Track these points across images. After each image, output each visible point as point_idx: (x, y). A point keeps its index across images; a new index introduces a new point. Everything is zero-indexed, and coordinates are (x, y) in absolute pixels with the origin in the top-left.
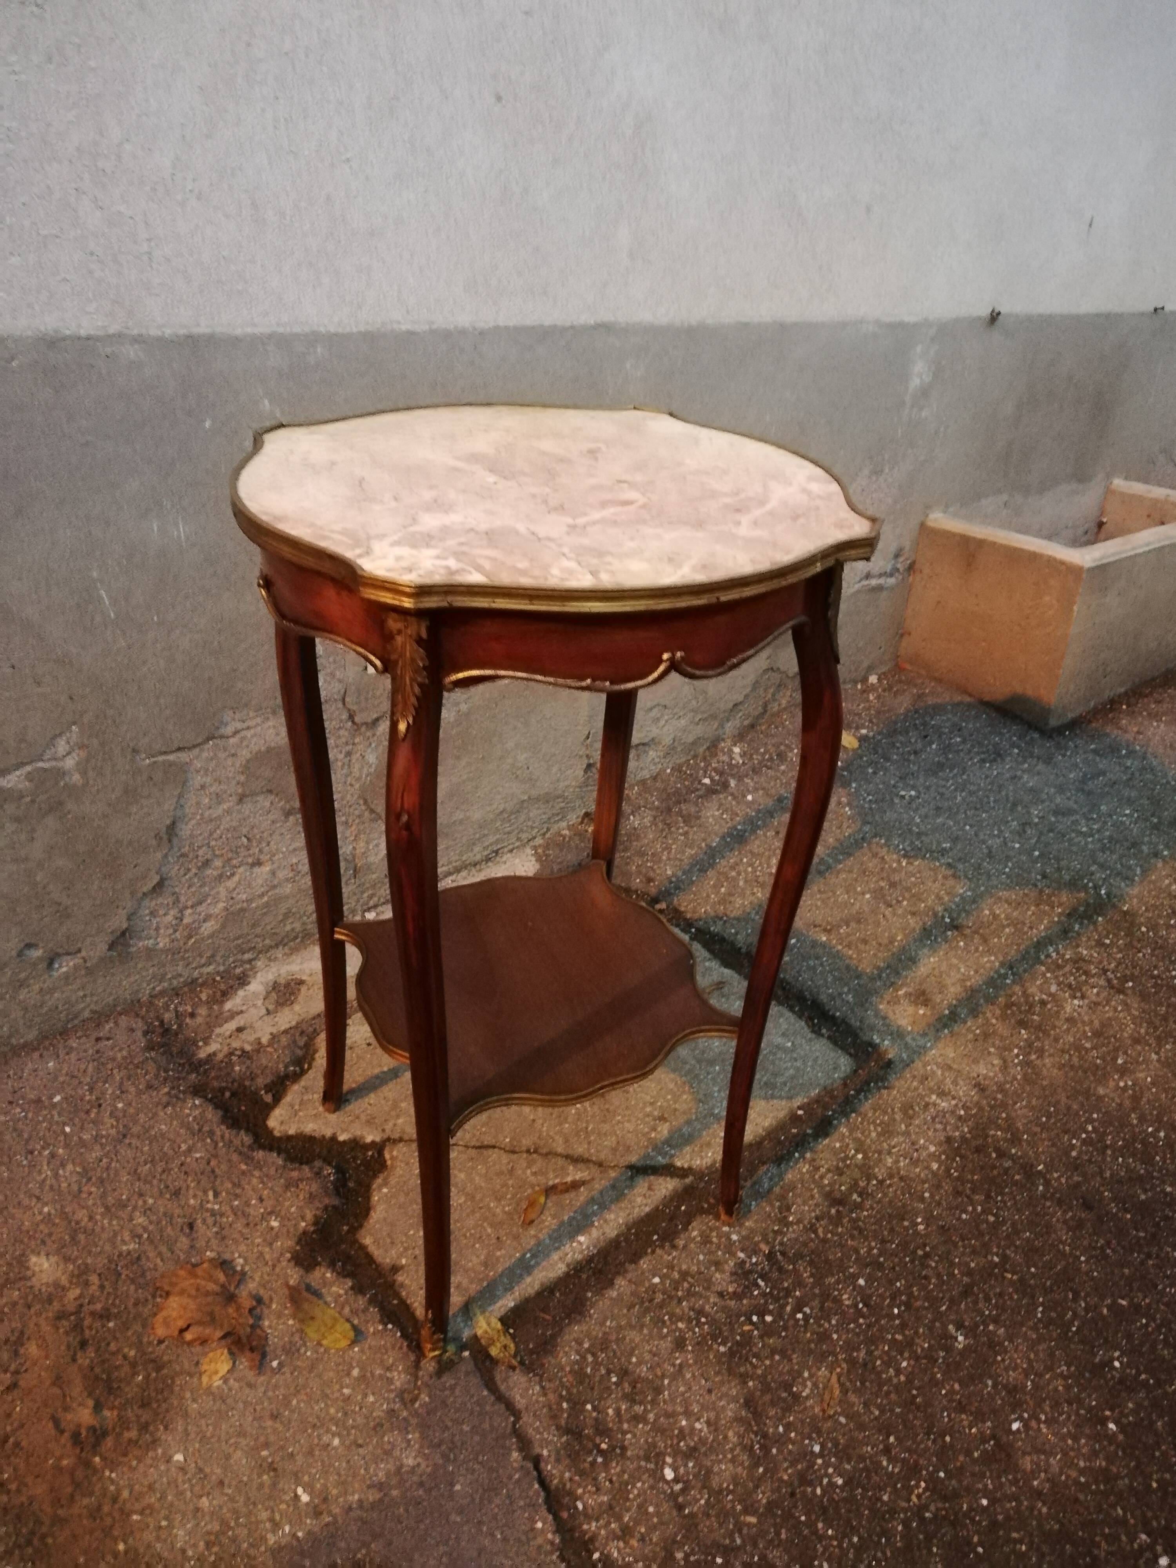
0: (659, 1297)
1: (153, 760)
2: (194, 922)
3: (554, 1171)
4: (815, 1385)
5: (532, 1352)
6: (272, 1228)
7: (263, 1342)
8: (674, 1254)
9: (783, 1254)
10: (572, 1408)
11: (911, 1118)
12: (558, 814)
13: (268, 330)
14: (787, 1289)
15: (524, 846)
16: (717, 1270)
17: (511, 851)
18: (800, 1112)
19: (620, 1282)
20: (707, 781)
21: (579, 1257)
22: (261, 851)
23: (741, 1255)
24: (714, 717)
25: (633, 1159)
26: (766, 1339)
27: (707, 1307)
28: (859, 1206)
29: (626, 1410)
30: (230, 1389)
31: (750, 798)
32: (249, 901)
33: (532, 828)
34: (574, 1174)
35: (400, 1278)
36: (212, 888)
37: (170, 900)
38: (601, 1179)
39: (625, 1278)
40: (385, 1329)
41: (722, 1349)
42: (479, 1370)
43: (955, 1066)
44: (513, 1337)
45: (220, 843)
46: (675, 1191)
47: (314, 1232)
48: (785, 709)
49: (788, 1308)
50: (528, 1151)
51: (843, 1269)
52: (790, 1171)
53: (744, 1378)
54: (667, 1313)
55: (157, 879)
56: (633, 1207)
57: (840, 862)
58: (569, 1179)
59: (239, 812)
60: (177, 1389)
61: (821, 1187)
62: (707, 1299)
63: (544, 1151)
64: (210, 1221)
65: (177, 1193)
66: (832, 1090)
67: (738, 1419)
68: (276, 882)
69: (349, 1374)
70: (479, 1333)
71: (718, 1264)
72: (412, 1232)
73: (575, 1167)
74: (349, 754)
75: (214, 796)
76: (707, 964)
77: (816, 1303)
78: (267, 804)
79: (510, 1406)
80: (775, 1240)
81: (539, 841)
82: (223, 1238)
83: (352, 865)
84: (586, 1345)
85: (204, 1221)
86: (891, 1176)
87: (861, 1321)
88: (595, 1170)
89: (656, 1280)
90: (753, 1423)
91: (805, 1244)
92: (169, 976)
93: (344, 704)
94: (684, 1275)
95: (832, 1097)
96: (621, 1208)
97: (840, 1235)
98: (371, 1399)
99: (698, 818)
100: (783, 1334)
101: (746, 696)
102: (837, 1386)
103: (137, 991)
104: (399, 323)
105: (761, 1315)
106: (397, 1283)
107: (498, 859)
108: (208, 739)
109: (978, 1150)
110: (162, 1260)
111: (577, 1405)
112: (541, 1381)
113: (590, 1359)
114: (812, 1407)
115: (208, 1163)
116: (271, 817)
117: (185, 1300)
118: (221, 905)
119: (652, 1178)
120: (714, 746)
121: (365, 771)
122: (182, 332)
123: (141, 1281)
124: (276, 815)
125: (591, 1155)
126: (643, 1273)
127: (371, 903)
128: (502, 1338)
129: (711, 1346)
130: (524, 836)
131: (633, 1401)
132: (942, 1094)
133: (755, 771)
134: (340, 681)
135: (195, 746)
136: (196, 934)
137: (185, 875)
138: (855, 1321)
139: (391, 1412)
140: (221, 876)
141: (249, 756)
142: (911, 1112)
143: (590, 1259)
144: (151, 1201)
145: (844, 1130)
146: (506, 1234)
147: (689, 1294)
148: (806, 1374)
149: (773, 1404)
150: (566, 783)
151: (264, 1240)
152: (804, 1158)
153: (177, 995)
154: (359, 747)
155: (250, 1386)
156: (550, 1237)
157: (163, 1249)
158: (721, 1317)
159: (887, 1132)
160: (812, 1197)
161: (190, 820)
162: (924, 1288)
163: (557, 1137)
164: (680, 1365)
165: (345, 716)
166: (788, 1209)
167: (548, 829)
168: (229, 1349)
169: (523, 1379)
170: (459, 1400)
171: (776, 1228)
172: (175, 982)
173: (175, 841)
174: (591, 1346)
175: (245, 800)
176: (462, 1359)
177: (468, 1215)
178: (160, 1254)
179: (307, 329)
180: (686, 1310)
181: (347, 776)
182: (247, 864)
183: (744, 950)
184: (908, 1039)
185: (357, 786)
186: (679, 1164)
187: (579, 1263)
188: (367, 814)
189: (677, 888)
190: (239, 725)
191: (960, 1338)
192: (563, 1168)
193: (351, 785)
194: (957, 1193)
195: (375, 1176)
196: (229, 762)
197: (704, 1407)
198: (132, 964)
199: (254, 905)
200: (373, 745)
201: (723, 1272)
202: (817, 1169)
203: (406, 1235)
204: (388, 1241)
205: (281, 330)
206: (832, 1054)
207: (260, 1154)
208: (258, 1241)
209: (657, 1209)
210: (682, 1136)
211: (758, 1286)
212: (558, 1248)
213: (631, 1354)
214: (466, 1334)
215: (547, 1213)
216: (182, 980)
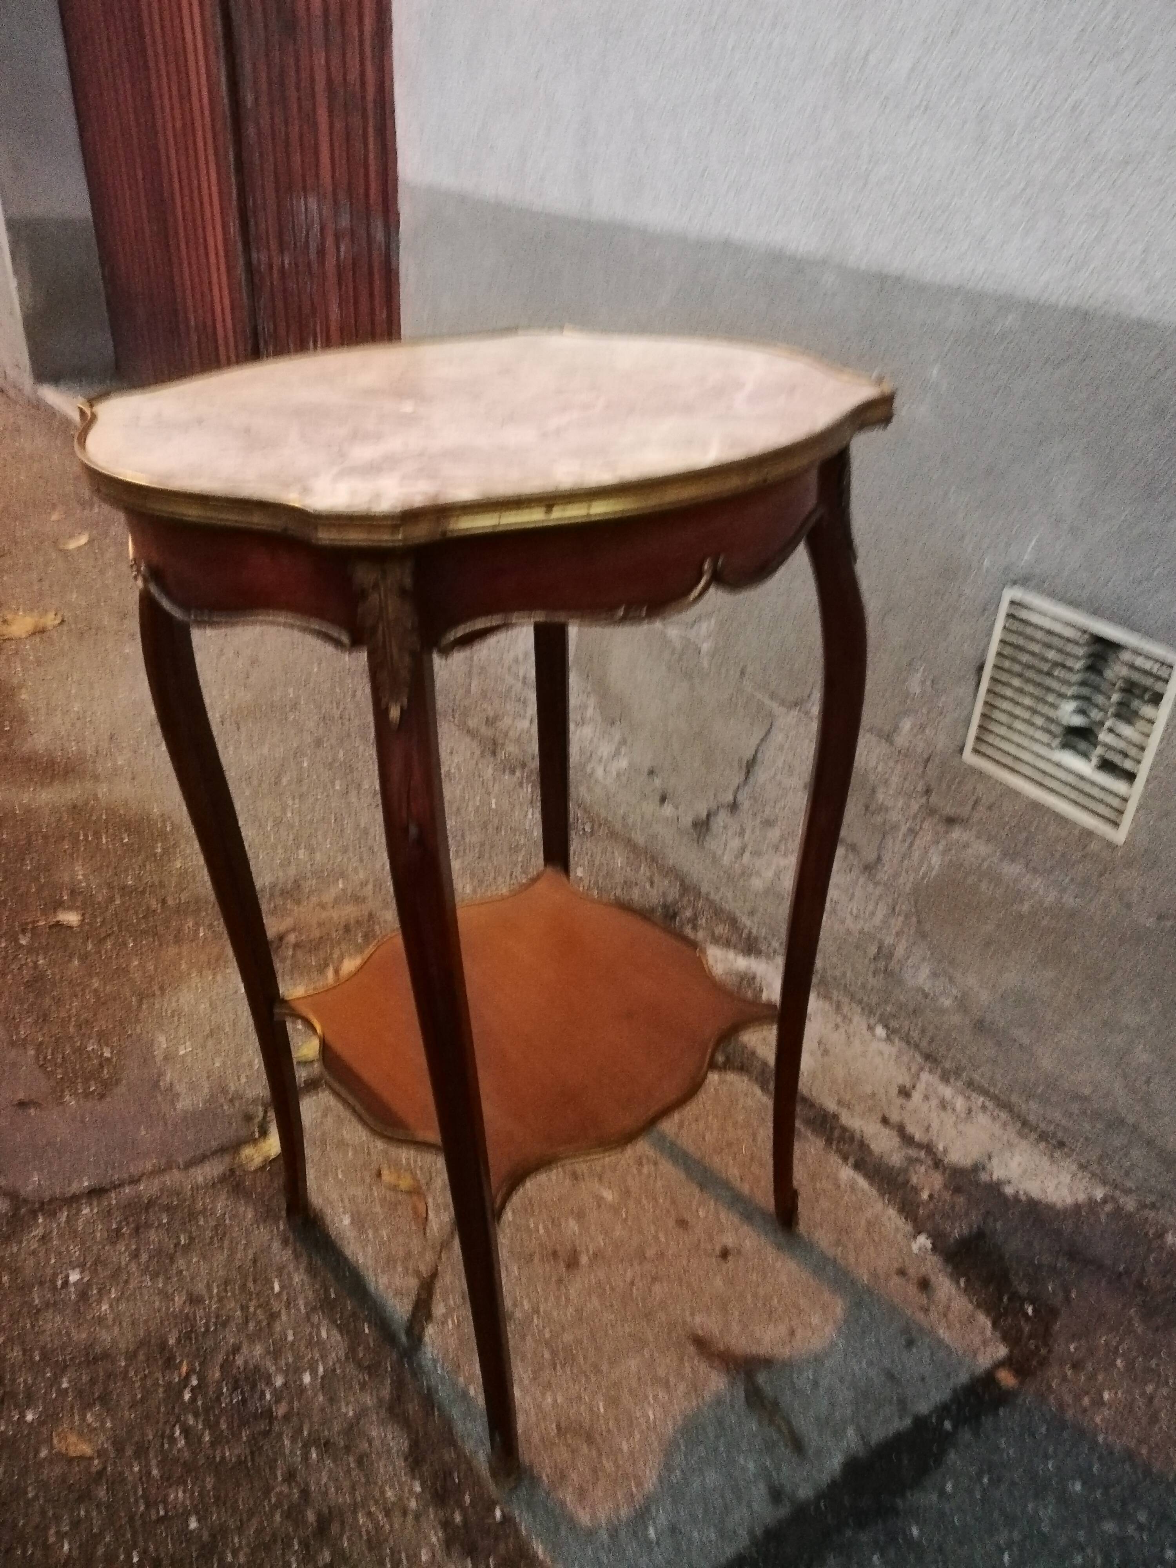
8: (304, 1309)
9: (267, 1432)
14: (217, 1423)
16: (268, 1350)
18: (498, 1513)
23: (279, 1381)
26: (165, 1387)
27: (226, 1332)
36: (767, 851)
37: (739, 829)
39: (292, 1259)
41: (172, 1339)
49: (190, 1420)
54: (234, 1294)
55: (732, 799)
73: (446, 1221)
76: (850, 1432)
79: (195, 1165)
88: (440, 1240)
89: (276, 1287)
90: (83, 1357)
92: (721, 894)
100: (163, 1407)
102: (80, 1453)
105: (194, 1389)
112: (208, 1187)
113: (212, 1223)
114: (71, 1421)
121: (925, 867)
126: (289, 1276)
128: (260, 1159)
129: (180, 1329)
135: (784, 704)
136: (747, 880)
137: (752, 817)
147: (248, 1319)
148: (108, 1423)
154: (927, 836)
158: (209, 1345)
161: (766, 769)
164: (172, 1298)
169: (214, 1174)
173: (751, 779)
174: (225, 1225)
180: (229, 1311)
185: (911, 877)
187: (321, 1219)
188: (914, 919)
193: (908, 871)
198: (703, 855)
200: (939, 845)
209: (371, 1299)
211: (233, 1391)
212: (341, 1200)
213: (201, 1256)
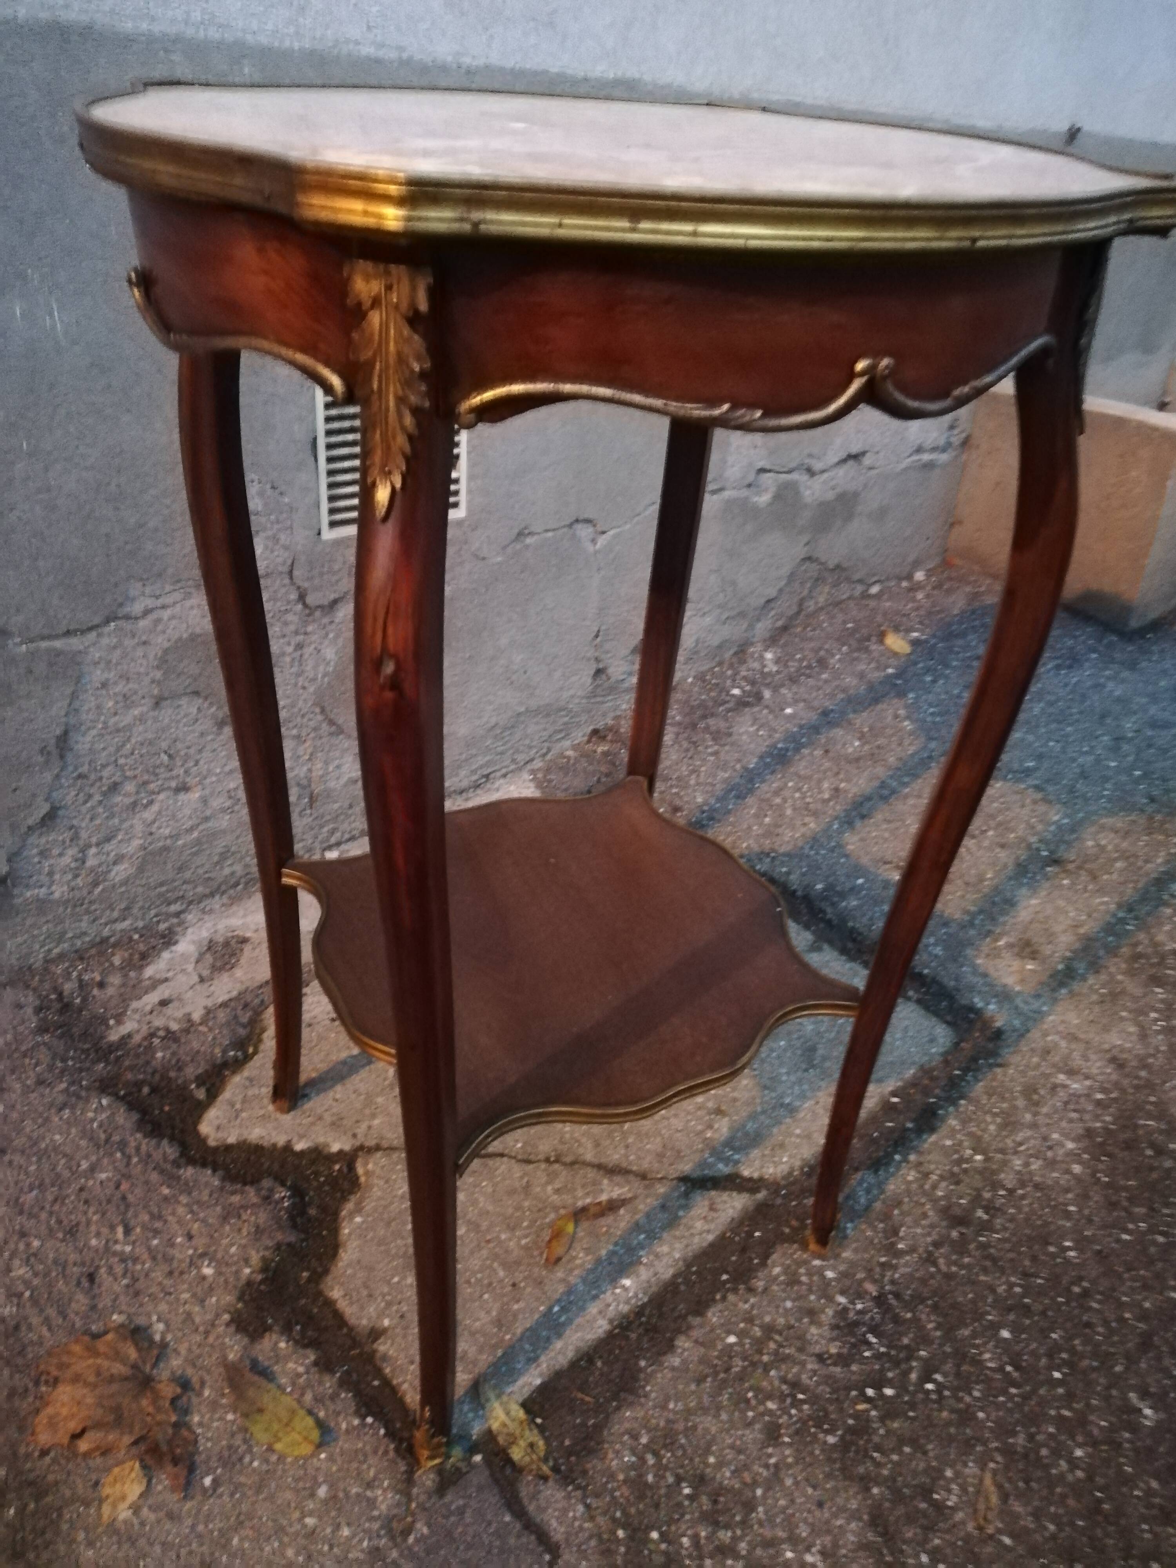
0: (738, 1365)
1: (32, 646)
2: (100, 865)
3: (583, 1186)
4: (964, 1489)
5: (570, 1452)
6: (204, 1278)
7: (190, 1448)
8: (752, 1300)
9: (897, 1296)
10: (631, 1538)
11: (1037, 1104)
12: (561, 731)
13: (172, 30)
14: (907, 1347)
15: (520, 769)
16: (812, 1322)
17: (504, 776)
18: (895, 1100)
19: (682, 1343)
20: (736, 692)
21: (625, 1308)
22: (186, 772)
23: (842, 1300)
24: (742, 615)
25: (686, 1167)
26: (888, 1422)
27: (804, 1377)
28: (986, 1227)
29: (707, 1538)
30: (143, 1524)
31: (789, 711)
32: (175, 837)
33: (530, 747)
34: (610, 1191)
35: (383, 1347)
36: (122, 821)
37: (68, 835)
38: (647, 1196)
39: (688, 1336)
40: (363, 1425)
41: (831, 1439)
42: (496, 1481)
43: (1082, 1036)
44: (541, 1429)
45: (130, 761)
46: (745, 1210)
47: (262, 1282)
48: (822, 608)
49: (913, 1376)
50: (547, 1160)
51: (979, 1316)
52: (892, 1180)
53: (865, 1483)
54: (750, 1389)
55: (45, 808)
56: (692, 1235)
57: (906, 785)
58: (604, 1197)
59: (155, 720)
60: (65, 1527)
61: (935, 1201)
62: (803, 1364)
63: (568, 1159)
64: (119, 1269)
65: (72, 1232)
66: (933, 1069)
67: (864, 1546)
68: (208, 813)
69: (313, 1495)
70: (495, 1426)
71: (812, 1313)
72: (396, 1279)
73: (611, 1180)
74: (299, 646)
75: (120, 698)
77: (948, 1366)
78: (194, 710)
79: (543, 1537)
80: (883, 1276)
81: (538, 764)
82: (137, 1294)
83: (307, 791)
84: (644, 1440)
85: (110, 1268)
86: (1023, 1184)
87: (1013, 1391)
88: (637, 1184)
89: (732, 1339)
90: (885, 1551)
91: (924, 1281)
92: (70, 935)
93: (291, 578)
94: (769, 1330)
95: (932, 1079)
96: (675, 1237)
97: (968, 1267)
98: (346, 1532)
99: (730, 735)
100: (911, 1414)
101: (781, 591)
102: (992, 1489)
103: (28, 955)
104: (357, 43)
105: (878, 1387)
106: (378, 1355)
107: (488, 786)
108: (107, 621)
109: (1129, 1146)
110: (50, 1329)
111: (637, 1535)
112: (585, 1497)
113: (651, 1460)
114: (963, 1523)
115: (118, 1187)
116: (199, 728)
117: (81, 1391)
118: (136, 843)
119: (713, 1193)
120: (742, 652)
121: (321, 668)
122: (44, 15)
123: (20, 1361)
124: (206, 724)
125: (630, 1163)
126: (712, 1330)
127: (333, 840)
128: (527, 1433)
129: (814, 1435)
130: (521, 758)
131: (716, 1524)
132: (1071, 1073)
133: (793, 680)
134: (286, 548)
135: (91, 629)
136: (105, 880)
137: (86, 802)
138: (1005, 1392)
139: (375, 1553)
140: (135, 804)
141: (166, 645)
142: (1035, 1097)
143: (639, 1312)
144: (36, 1243)
145: (953, 1122)
146: (525, 1278)
147: (780, 1359)
148: (949, 1473)
149: (910, 1519)
150: (572, 692)
151: (194, 1295)
152: (908, 1162)
153: (81, 959)
154: (314, 638)
155: (171, 1516)
156: (584, 1280)
157: (51, 1312)
158: (824, 1390)
159: (1009, 1124)
160: (925, 1215)
161: (89, 729)
162: (1087, 1341)
163: (584, 1140)
164: (776, 1466)
165: (294, 596)
166: (896, 1232)
167: (549, 750)
168: (142, 1461)
169: (560, 1495)
170: (471, 1531)
171: (883, 1259)
172: (79, 943)
173: (69, 757)
174: (651, 1441)
175: (164, 704)
176: (472, 1466)
177: (472, 1253)
178: (47, 1321)
179: (229, 37)
180: (776, 1383)
181: (298, 675)
182: (169, 788)
183: (799, 893)
184: (1018, 1001)
185: (312, 689)
186: (746, 1173)
187: (625, 1316)
188: (325, 726)
189: (711, 818)
190: (150, 603)
191: (1148, 1412)
192: (595, 1183)
193: (304, 688)
194: (1113, 1205)
195: (344, 1199)
196: (140, 652)
197: (814, 1531)
198: (18, 920)
199: (180, 842)
200: (331, 635)
201: (819, 1325)
202: (926, 1175)
203: (388, 1282)
204: (365, 1293)
205: (190, 32)
206: (926, 1023)
207: (188, 1172)
208: (186, 1296)
209: (722, 1237)
210: (747, 1134)
211: (869, 1344)
212: (595, 1297)
213: (707, 1451)
214: (476, 1430)
215: (577, 1246)
216: (87, 939)
